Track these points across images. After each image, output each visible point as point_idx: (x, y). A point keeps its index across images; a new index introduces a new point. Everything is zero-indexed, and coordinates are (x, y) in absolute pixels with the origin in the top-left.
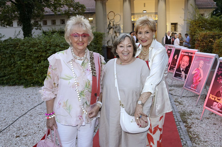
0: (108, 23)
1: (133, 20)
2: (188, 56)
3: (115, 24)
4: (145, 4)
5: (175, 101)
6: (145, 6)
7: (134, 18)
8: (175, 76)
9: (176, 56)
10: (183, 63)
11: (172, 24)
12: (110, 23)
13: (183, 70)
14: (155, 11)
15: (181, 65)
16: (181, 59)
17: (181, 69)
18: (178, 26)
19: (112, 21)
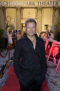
0: (7, 24)
1: (22, 22)
2: (58, 47)
3: (11, 24)
4: (29, 13)
5: (50, 82)
6: (29, 14)
7: (23, 21)
8: (49, 61)
9: (49, 46)
10: (54, 51)
11: (45, 25)
12: (8, 24)
13: (54, 57)
14: (36, 17)
15: (53, 53)
16: (53, 49)
17: (53, 56)
18: (49, 27)
19: (9, 22)
